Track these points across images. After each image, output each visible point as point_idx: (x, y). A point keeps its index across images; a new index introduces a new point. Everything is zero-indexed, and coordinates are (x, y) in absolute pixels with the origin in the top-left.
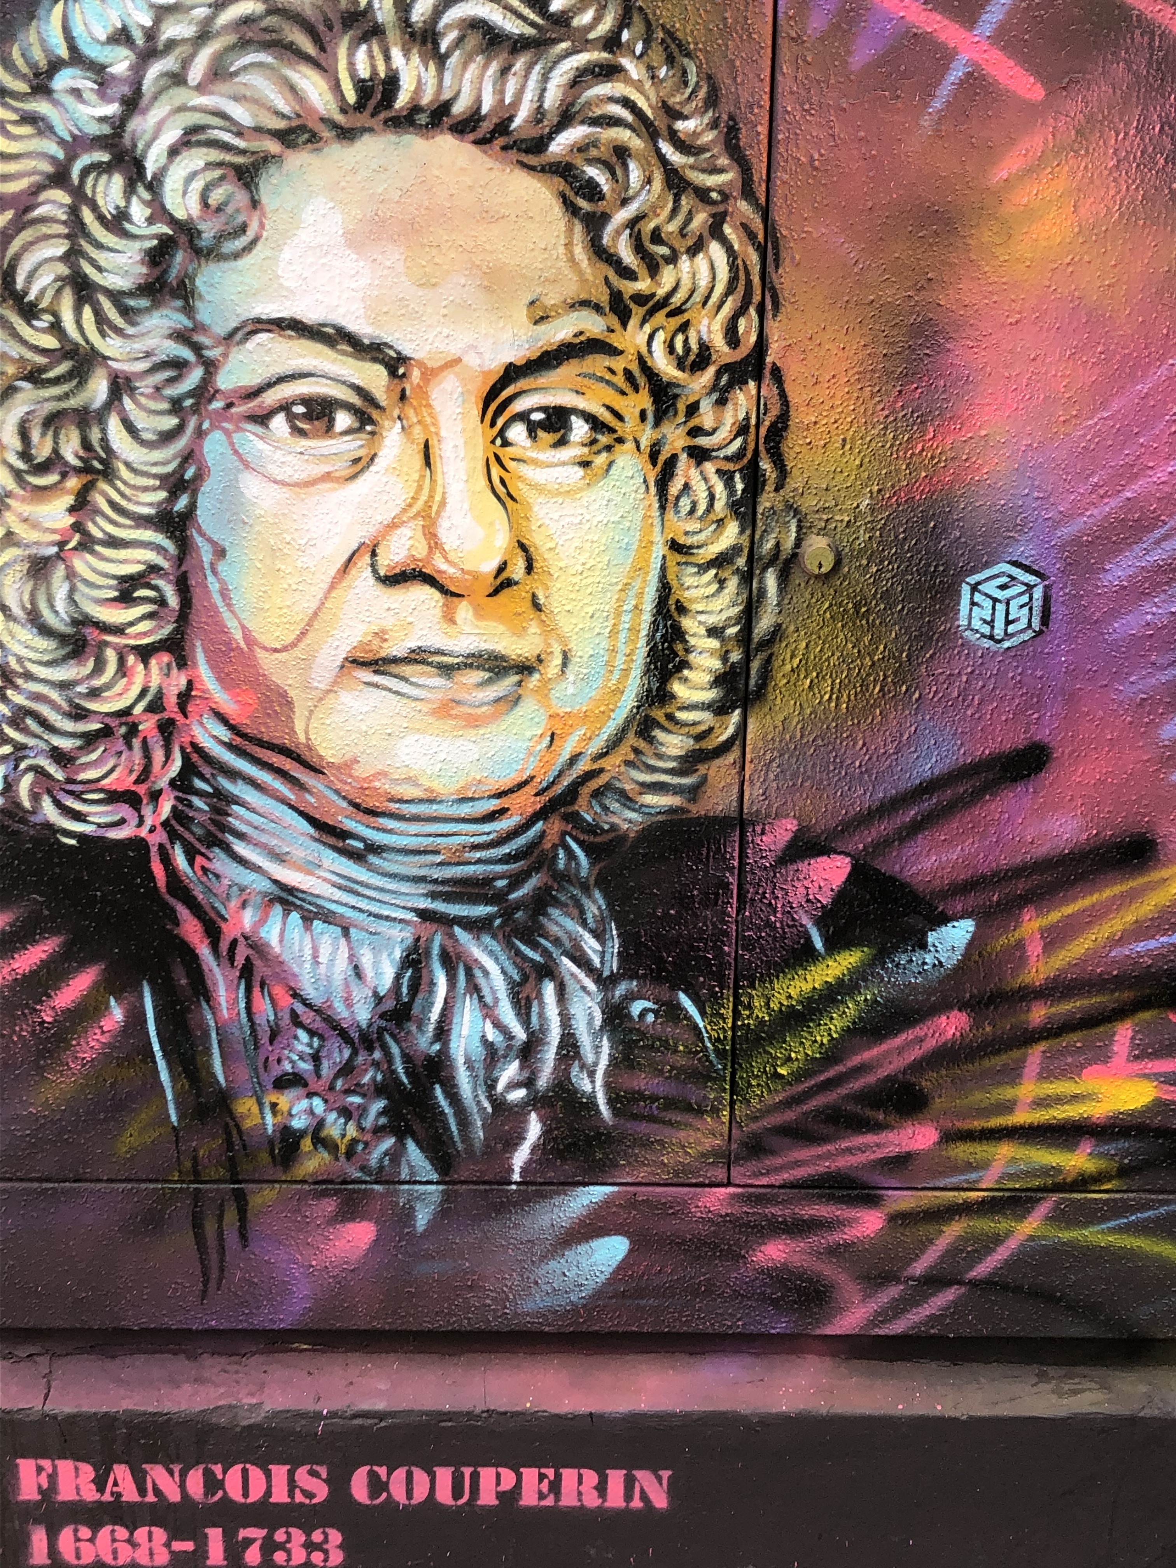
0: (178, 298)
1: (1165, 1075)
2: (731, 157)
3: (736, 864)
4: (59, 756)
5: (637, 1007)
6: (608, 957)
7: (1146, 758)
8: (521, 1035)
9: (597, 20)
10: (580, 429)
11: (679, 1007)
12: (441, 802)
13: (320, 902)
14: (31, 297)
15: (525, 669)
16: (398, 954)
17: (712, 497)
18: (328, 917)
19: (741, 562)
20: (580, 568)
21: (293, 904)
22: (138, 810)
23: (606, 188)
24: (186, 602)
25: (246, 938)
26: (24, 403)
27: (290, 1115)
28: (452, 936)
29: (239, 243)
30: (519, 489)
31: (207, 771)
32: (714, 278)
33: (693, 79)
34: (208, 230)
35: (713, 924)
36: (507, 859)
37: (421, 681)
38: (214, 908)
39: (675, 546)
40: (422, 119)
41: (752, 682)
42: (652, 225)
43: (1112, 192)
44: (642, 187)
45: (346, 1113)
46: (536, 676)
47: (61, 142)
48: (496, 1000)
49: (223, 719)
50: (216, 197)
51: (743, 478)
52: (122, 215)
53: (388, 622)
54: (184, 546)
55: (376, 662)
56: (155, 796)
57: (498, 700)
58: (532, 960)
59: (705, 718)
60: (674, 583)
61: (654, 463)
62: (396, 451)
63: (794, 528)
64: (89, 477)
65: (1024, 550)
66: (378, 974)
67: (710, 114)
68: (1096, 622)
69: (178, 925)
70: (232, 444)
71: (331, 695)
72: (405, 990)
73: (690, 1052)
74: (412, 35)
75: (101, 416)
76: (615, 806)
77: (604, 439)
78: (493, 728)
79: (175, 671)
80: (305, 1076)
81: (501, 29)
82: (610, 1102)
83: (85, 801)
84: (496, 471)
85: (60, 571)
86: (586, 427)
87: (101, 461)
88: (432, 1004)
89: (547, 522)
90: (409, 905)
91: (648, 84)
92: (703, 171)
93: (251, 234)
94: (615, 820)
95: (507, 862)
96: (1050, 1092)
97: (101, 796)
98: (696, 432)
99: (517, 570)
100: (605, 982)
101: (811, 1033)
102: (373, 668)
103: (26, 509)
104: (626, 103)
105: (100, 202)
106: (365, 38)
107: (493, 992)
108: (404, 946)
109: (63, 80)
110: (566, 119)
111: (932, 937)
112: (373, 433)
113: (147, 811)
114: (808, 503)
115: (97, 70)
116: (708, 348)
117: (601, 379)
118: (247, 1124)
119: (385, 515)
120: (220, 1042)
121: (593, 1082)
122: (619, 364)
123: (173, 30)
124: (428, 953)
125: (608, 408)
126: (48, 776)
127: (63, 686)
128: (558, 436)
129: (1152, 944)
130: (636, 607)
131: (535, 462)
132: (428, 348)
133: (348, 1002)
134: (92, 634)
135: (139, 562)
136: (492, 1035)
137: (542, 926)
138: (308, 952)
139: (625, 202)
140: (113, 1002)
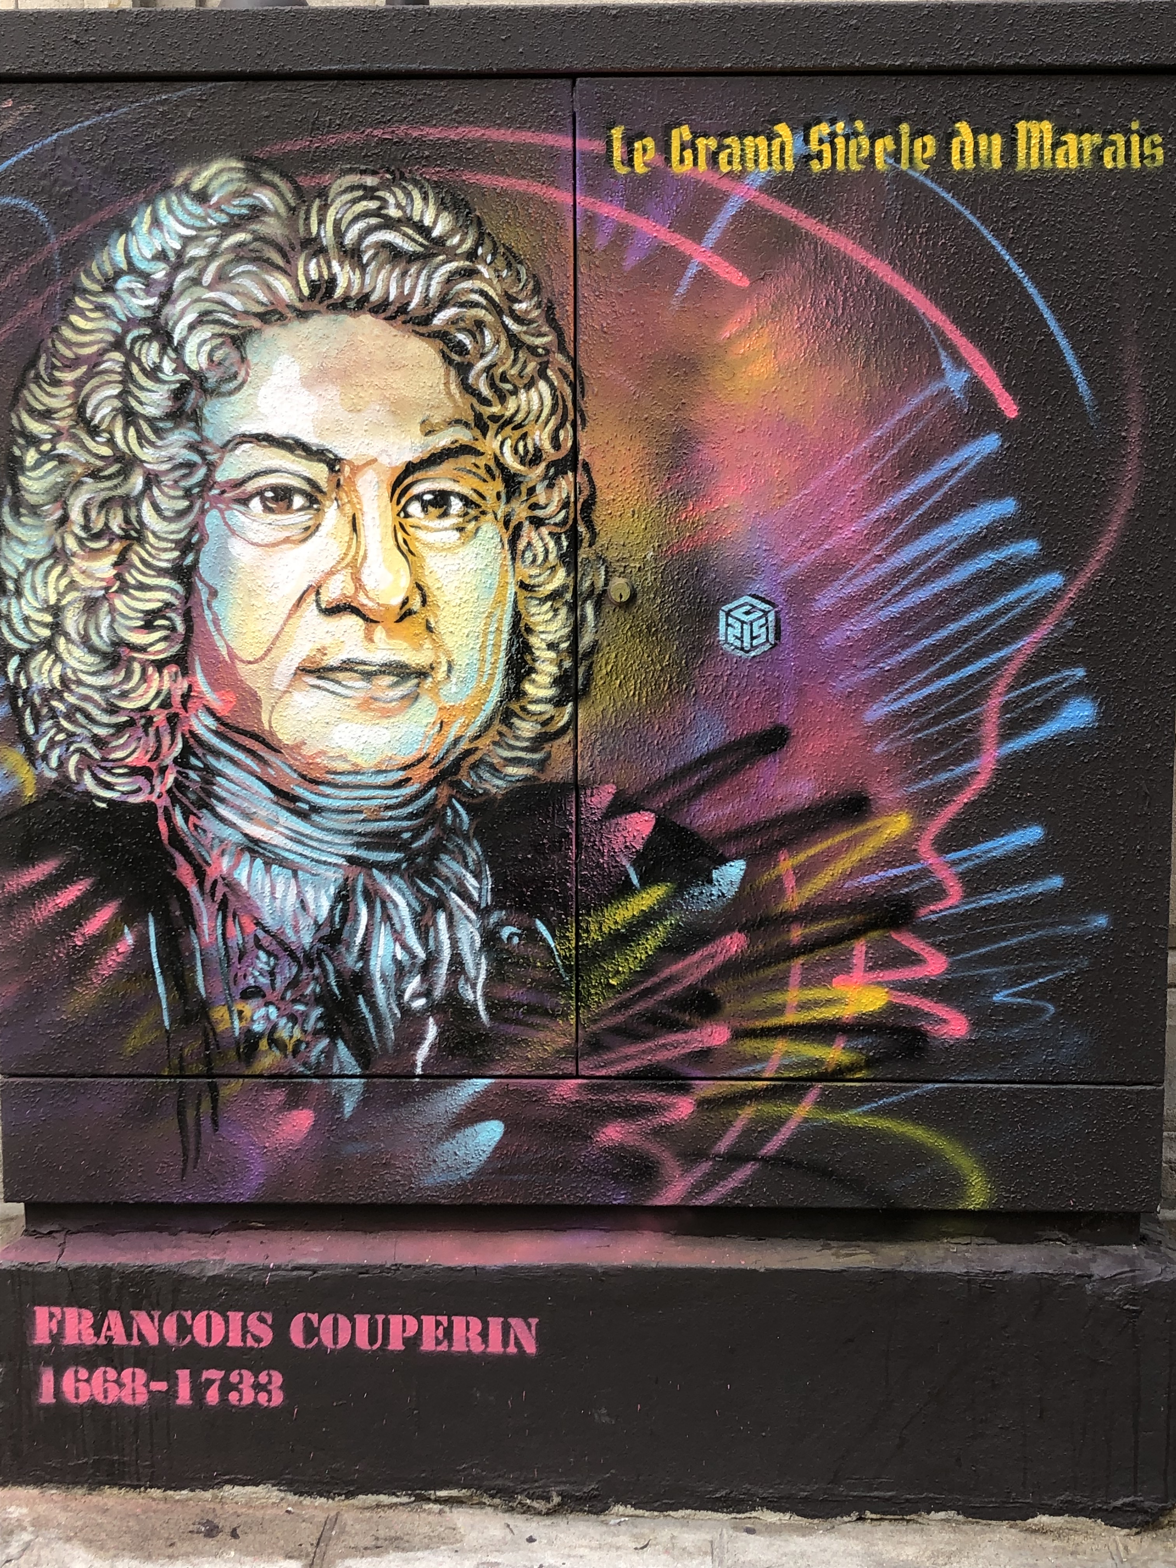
0: (191, 421)
1: (893, 982)
2: (550, 326)
3: (574, 818)
4: (97, 741)
5: (506, 932)
6: (484, 892)
7: (856, 735)
8: (422, 955)
9: (462, 241)
10: (456, 505)
11: (536, 931)
12: (363, 774)
13: (277, 850)
14: (96, 421)
15: (422, 674)
16: (332, 890)
17: (547, 552)
18: (283, 863)
19: (568, 596)
20: (459, 602)
21: (258, 852)
22: (150, 781)
23: (470, 347)
24: (189, 629)
25: (224, 879)
26: (87, 492)
27: (253, 1021)
28: (371, 876)
29: (232, 385)
30: (416, 547)
31: (200, 751)
32: (542, 404)
33: (524, 277)
34: (212, 378)
35: (559, 865)
36: (411, 816)
37: (350, 684)
38: (202, 856)
39: (523, 586)
40: (352, 304)
41: (580, 683)
42: (501, 370)
43: (798, 345)
44: (494, 346)
45: (293, 1018)
46: (430, 679)
47: (120, 322)
48: (404, 927)
49: (211, 712)
50: (218, 355)
51: (567, 538)
52: (157, 368)
53: (328, 641)
54: (190, 588)
55: (319, 670)
56: (163, 770)
57: (403, 697)
58: (429, 895)
59: (548, 708)
60: (523, 611)
61: (507, 528)
62: (334, 522)
63: (603, 573)
64: (128, 542)
65: (760, 587)
66: (318, 907)
67: (536, 299)
68: (813, 637)
69: (175, 869)
70: (224, 518)
71: (288, 695)
72: (337, 919)
73: (546, 968)
74: (345, 252)
75: (137, 501)
76: (487, 776)
77: (473, 512)
78: (399, 718)
79: (180, 678)
80: (264, 988)
81: (401, 248)
82: (488, 1008)
83: (114, 774)
84: (400, 535)
85: (105, 608)
86: (461, 504)
87: (136, 531)
88: (357, 930)
89: (435, 569)
90: (341, 852)
91: (495, 281)
92: (533, 335)
93: (240, 379)
94: (488, 787)
95: (410, 820)
96: (810, 997)
97: (126, 770)
98: (534, 506)
99: (416, 603)
100: (483, 912)
101: (632, 951)
102: (318, 674)
103: (84, 565)
104: (482, 293)
105: (144, 360)
106: (315, 255)
107: (401, 920)
108: (337, 884)
109: (122, 284)
110: (443, 304)
111: (715, 874)
112: (318, 510)
113: (157, 781)
114: (612, 555)
115: (145, 277)
116: (540, 450)
117: (470, 472)
118: (221, 1028)
119: (327, 566)
120: (202, 961)
121: (475, 992)
122: (481, 461)
123: (195, 251)
124: (354, 890)
125: (475, 491)
126: (90, 756)
127: (103, 689)
128: (442, 510)
129: (874, 878)
130: (497, 629)
131: (427, 528)
132: (355, 452)
133: (296, 929)
134: (124, 651)
135: (159, 601)
136: (400, 955)
137: (436, 869)
138: (267, 889)
139: (482, 356)
140: (126, 930)
